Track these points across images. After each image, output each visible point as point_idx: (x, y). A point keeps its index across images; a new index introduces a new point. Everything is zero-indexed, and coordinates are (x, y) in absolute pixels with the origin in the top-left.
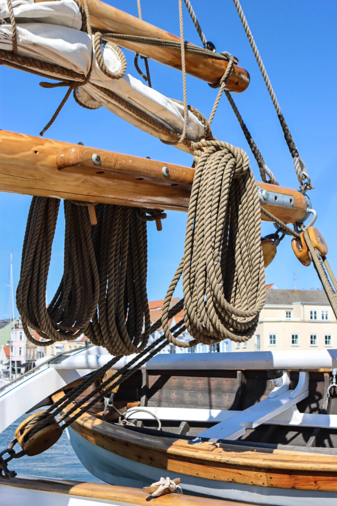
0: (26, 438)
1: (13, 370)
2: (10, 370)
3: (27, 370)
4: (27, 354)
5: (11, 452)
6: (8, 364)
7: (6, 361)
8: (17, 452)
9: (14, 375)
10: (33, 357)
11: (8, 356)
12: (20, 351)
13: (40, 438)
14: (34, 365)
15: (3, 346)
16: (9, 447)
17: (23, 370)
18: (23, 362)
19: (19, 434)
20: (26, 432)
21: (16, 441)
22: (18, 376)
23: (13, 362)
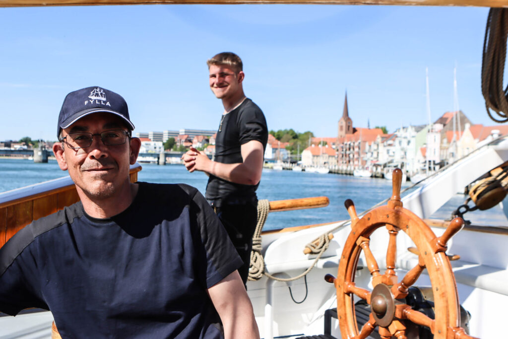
0: (478, 197)
1: (430, 168)
2: (427, 167)
3: (441, 167)
4: (440, 155)
5: (466, 207)
6: (425, 162)
7: (423, 160)
8: (471, 207)
9: (430, 172)
10: (446, 156)
11: (425, 157)
12: (435, 152)
13: (489, 197)
14: (447, 163)
15: (419, 148)
16: (464, 203)
17: (437, 167)
18: (438, 161)
19: (473, 194)
20: (478, 192)
21: (470, 199)
22: (433, 172)
23: (430, 161)
